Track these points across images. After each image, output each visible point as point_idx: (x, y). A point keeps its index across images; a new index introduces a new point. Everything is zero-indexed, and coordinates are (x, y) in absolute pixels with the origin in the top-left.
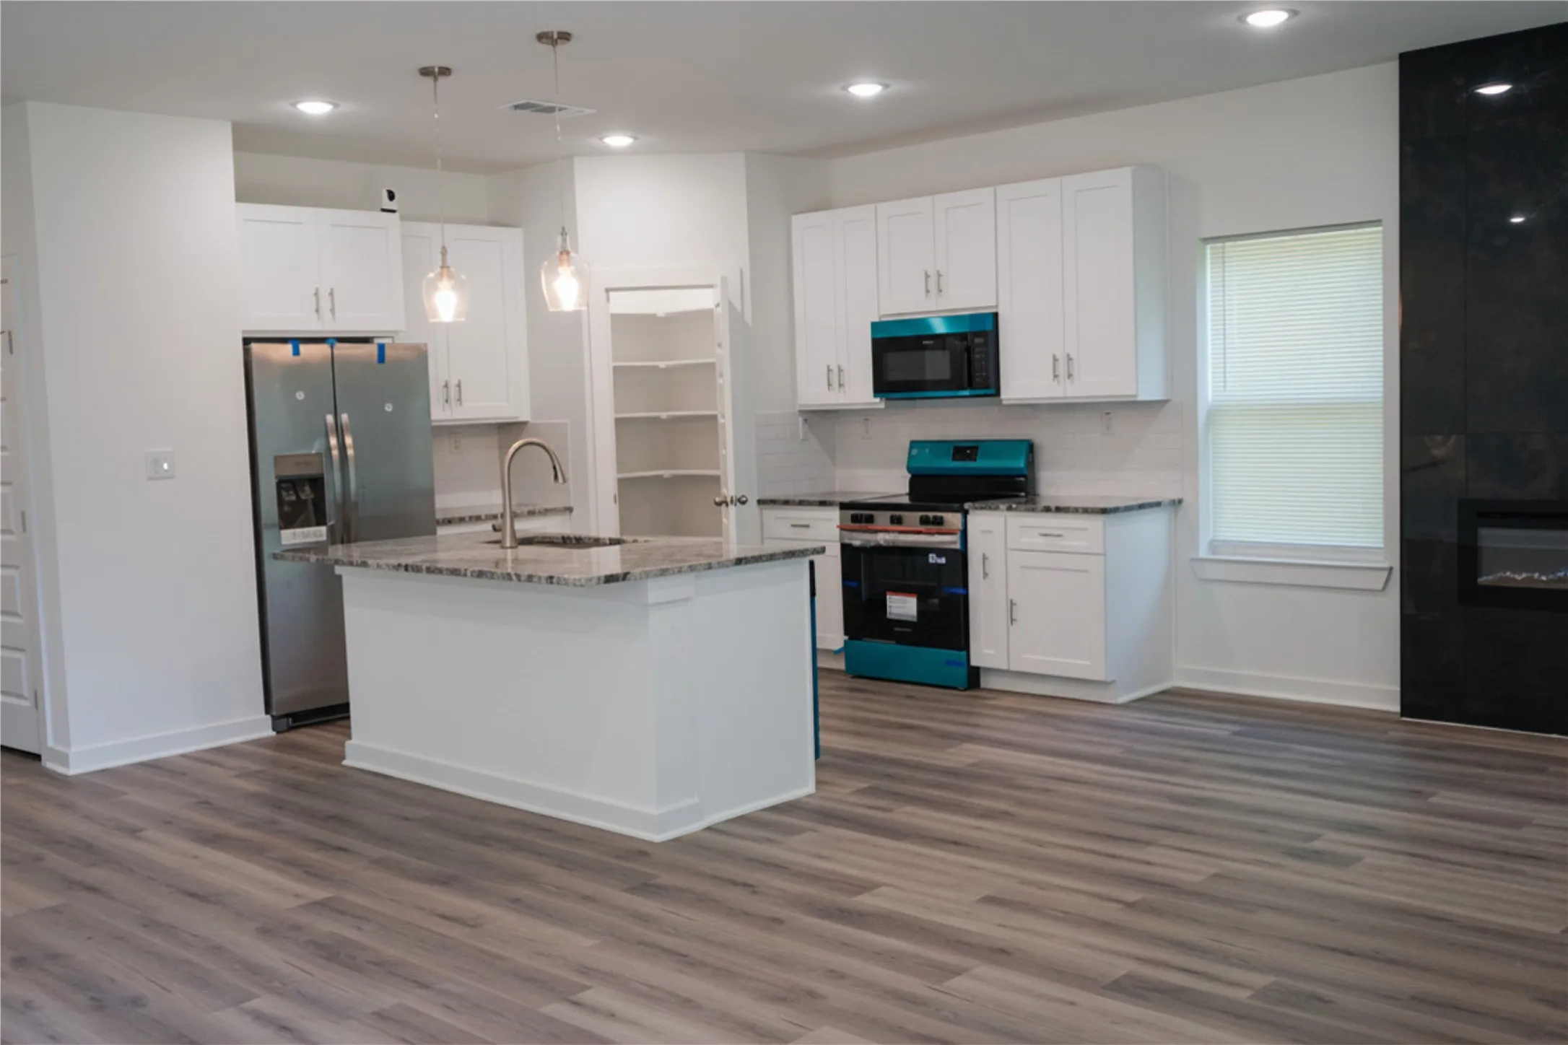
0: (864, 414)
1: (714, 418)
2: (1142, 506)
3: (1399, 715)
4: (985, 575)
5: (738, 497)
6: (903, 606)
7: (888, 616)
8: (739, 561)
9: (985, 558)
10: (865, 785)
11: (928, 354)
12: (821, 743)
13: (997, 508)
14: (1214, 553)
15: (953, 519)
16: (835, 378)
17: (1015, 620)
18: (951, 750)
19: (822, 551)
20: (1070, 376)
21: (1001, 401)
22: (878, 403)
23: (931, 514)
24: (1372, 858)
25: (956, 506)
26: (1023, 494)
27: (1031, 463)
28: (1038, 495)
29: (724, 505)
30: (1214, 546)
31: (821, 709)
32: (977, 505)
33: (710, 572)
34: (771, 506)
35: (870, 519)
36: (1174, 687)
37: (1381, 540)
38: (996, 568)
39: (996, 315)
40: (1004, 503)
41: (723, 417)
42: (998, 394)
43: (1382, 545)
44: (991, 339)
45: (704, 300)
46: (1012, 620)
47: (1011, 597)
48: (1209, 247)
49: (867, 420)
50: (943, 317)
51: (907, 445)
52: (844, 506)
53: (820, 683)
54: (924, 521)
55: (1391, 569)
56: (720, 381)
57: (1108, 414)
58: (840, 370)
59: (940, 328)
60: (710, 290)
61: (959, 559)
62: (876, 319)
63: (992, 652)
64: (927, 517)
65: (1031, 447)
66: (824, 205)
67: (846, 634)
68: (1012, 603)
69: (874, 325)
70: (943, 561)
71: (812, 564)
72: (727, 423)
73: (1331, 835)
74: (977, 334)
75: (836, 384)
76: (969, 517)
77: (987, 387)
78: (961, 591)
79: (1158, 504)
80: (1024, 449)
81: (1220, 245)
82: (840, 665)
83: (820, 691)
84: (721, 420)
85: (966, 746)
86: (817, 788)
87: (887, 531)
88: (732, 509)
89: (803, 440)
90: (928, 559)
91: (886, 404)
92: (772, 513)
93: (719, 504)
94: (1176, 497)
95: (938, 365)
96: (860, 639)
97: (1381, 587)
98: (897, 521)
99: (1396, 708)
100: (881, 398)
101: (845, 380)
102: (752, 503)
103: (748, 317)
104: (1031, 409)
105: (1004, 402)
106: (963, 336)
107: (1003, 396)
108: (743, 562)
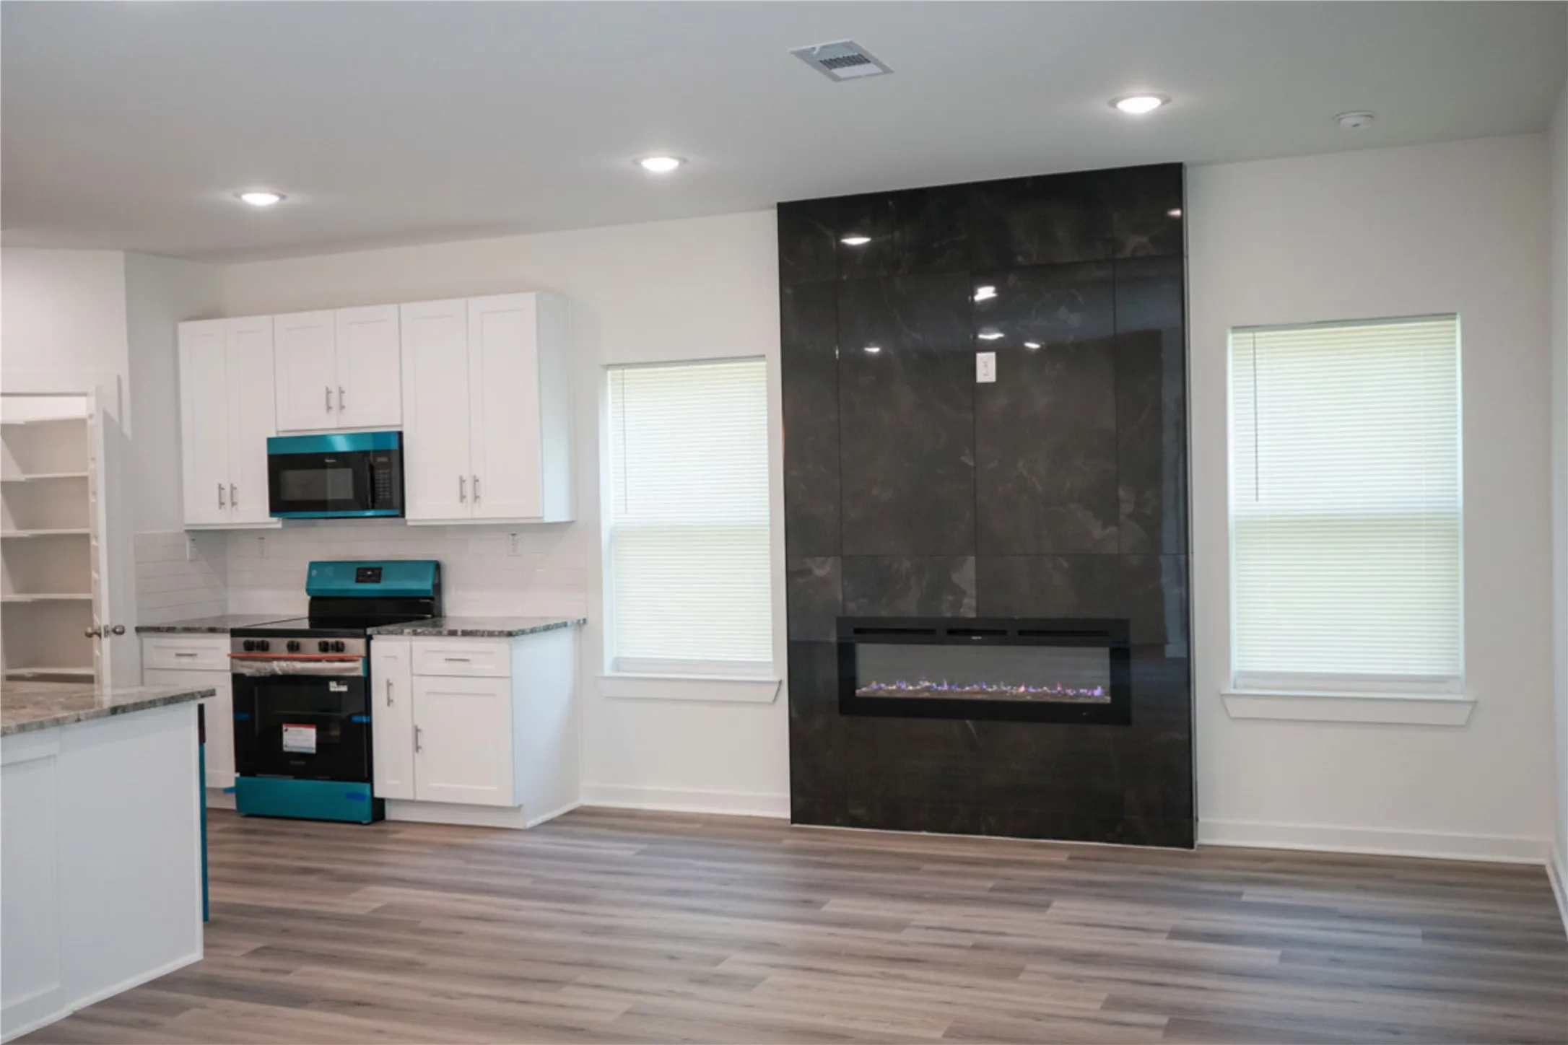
0: (259, 534)
1: (85, 538)
2: (547, 628)
3: (789, 822)
4: (389, 702)
5: (113, 627)
6: (300, 739)
7: (285, 749)
8: (115, 711)
9: (389, 684)
10: (260, 945)
11: (330, 472)
12: (211, 899)
13: (402, 633)
14: (618, 670)
15: (355, 645)
16: (227, 497)
17: (421, 747)
18: (354, 895)
19: (211, 693)
20: (476, 497)
21: (406, 521)
22: (276, 523)
23: (331, 640)
24: (776, 977)
25: (361, 631)
26: (429, 616)
27: (438, 587)
28: (445, 617)
29: (95, 638)
30: (617, 663)
31: (210, 857)
32: (380, 628)
33: (80, 724)
34: (153, 634)
35: (264, 647)
36: (583, 807)
37: (771, 655)
38: (400, 694)
39: (400, 434)
40: (408, 627)
41: (96, 538)
42: (402, 515)
43: (771, 660)
44: (395, 457)
45: (75, 408)
46: (417, 748)
47: (416, 722)
48: (609, 373)
49: (262, 538)
50: (345, 434)
51: (307, 566)
52: (235, 633)
53: (209, 827)
54: (324, 648)
55: (780, 682)
56: (92, 500)
57: (513, 535)
58: (233, 488)
59: (342, 446)
60: (84, 399)
61: (363, 686)
62: (273, 435)
63: (397, 782)
64: (326, 644)
65: (438, 567)
66: (213, 313)
67: (237, 770)
68: (417, 730)
69: (270, 441)
70: (344, 689)
71: (201, 708)
72: (100, 545)
73: (737, 956)
74: (378, 453)
75: (228, 503)
76: (373, 643)
77: (390, 507)
78: (364, 719)
79: (565, 625)
80: (431, 571)
81: (620, 371)
82: (231, 803)
83: (210, 836)
84: (93, 543)
85: (373, 888)
86: (205, 954)
87: (286, 659)
88: (106, 642)
89: (191, 561)
90: (328, 689)
91: (283, 525)
92: (151, 641)
93: (90, 635)
94: (581, 617)
95: (339, 484)
96: (253, 775)
97: (771, 699)
98: (293, 648)
99: (787, 814)
100: (279, 517)
101: (239, 497)
102: (130, 631)
103: (127, 429)
104: (436, 530)
105: (409, 523)
106: (365, 454)
107: (409, 514)
108: (119, 711)
